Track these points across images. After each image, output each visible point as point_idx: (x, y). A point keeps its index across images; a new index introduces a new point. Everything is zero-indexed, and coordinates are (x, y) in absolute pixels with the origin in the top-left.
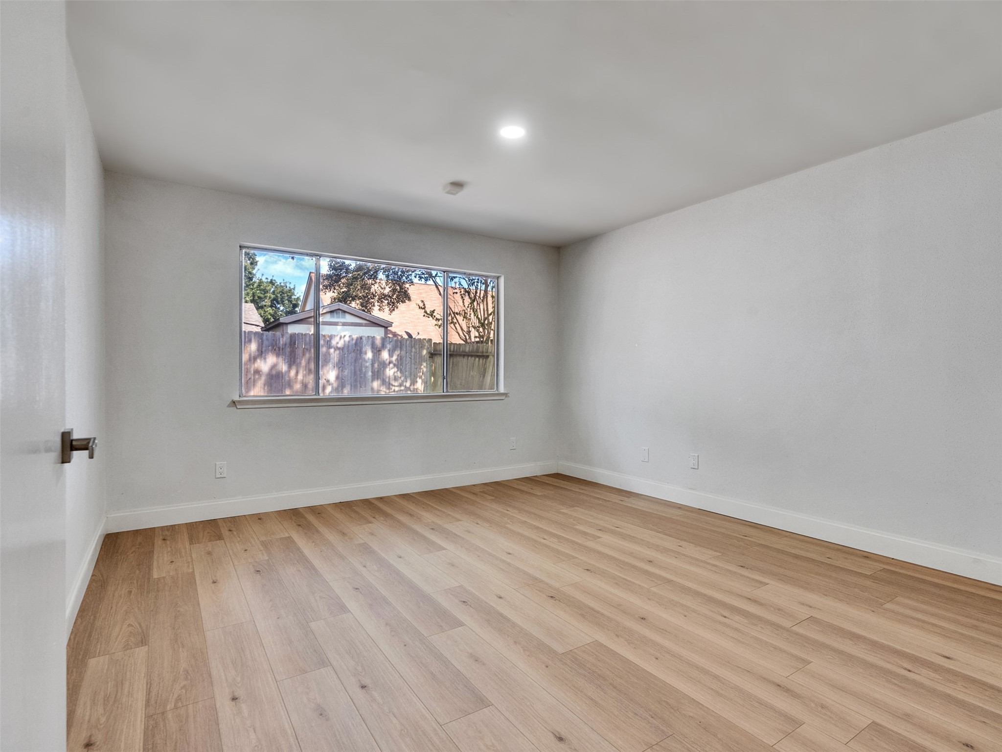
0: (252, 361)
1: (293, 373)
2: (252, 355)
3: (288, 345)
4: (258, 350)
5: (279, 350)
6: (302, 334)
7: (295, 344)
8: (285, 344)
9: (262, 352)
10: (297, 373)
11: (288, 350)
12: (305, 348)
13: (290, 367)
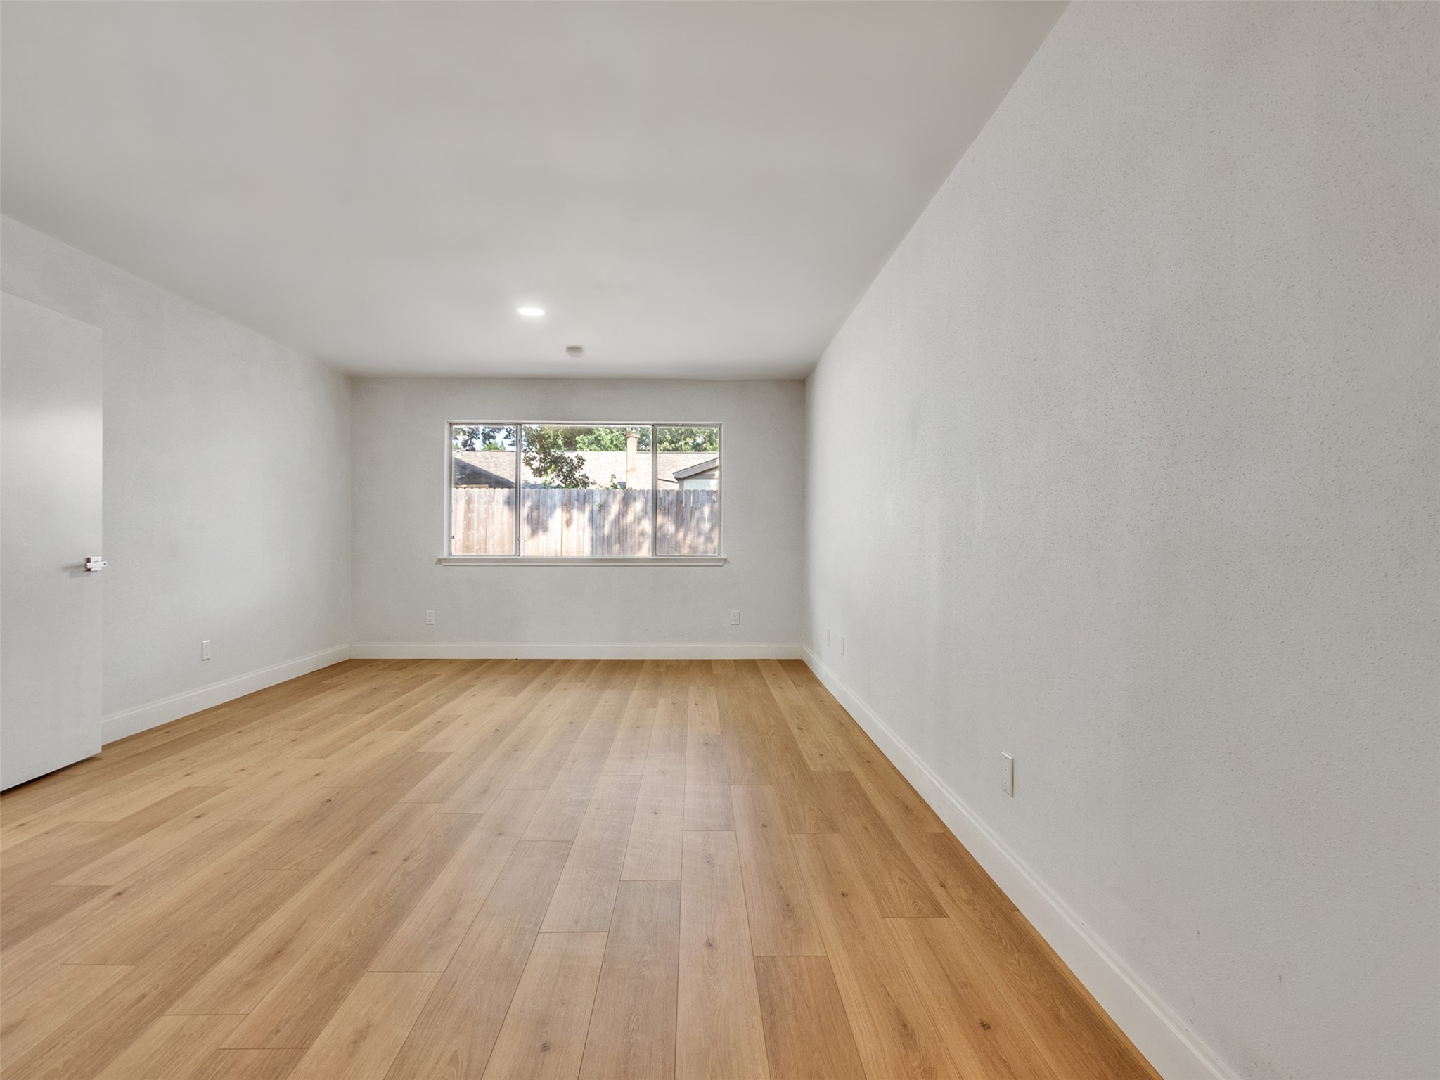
0: (637, 523)
1: (681, 535)
2: (637, 516)
3: (674, 504)
4: (643, 511)
5: (665, 510)
6: (690, 491)
7: (682, 503)
8: (672, 503)
9: (646, 512)
10: (685, 536)
11: (674, 509)
12: (693, 507)
13: (677, 530)
